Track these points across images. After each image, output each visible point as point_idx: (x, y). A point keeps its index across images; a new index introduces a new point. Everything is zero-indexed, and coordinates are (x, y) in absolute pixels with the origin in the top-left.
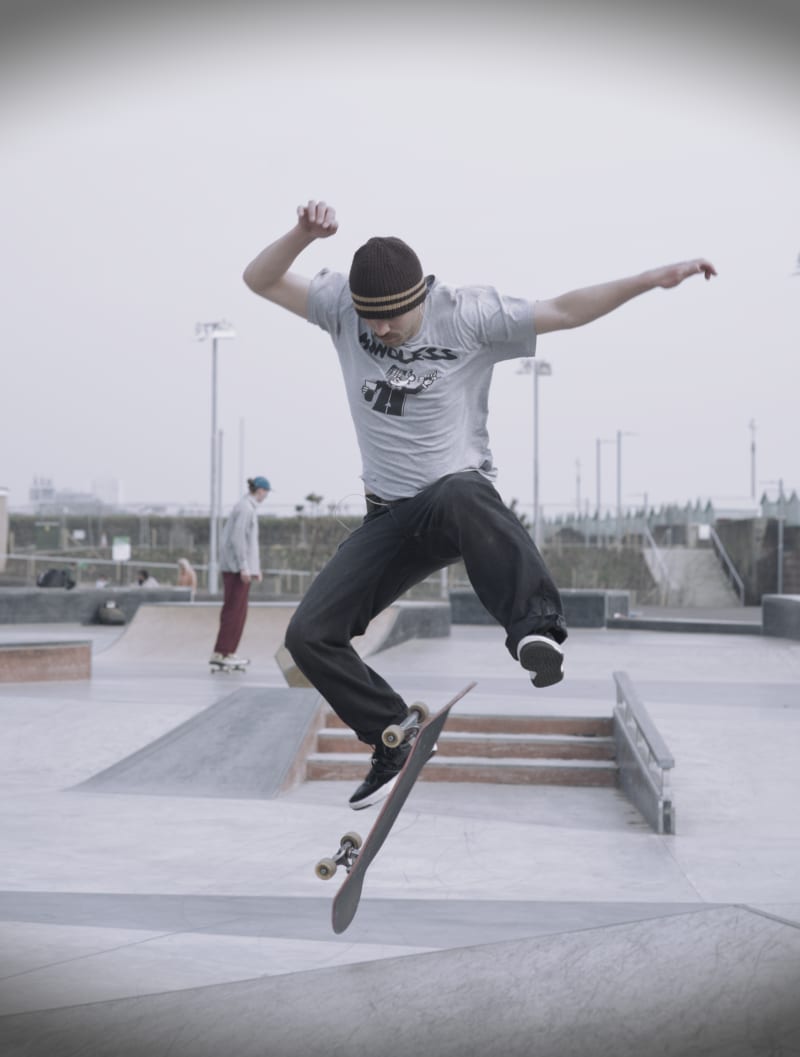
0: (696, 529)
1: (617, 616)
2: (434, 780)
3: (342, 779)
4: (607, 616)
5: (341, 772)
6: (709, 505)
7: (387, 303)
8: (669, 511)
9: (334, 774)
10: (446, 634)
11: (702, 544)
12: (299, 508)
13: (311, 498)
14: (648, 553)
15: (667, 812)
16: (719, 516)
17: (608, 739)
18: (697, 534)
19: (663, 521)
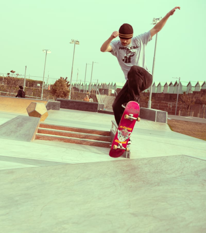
0: (111, 90)
1: (101, 109)
2: (66, 142)
3: (44, 140)
4: (98, 109)
5: (44, 138)
6: (115, 84)
7: (128, 36)
8: (103, 85)
9: (42, 138)
10: (59, 109)
11: (112, 95)
12: (8, 74)
13: (12, 72)
14: (97, 95)
15: (128, 153)
16: (117, 87)
17: (109, 137)
18: (111, 92)
19: (101, 88)
